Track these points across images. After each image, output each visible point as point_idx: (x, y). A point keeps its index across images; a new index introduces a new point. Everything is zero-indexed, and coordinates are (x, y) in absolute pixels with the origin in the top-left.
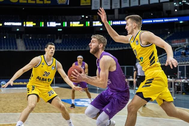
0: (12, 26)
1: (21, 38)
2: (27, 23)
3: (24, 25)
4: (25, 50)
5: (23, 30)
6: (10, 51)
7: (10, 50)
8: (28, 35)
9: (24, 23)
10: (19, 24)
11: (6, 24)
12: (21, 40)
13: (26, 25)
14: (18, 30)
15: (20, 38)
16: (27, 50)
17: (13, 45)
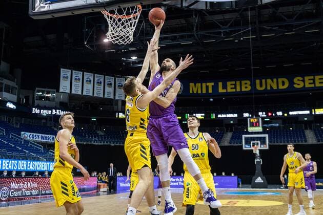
0: (298, 115)
1: (311, 129)
2: (316, 110)
3: (313, 113)
4: (316, 143)
5: (312, 119)
6: (299, 145)
7: (298, 143)
8: (319, 124)
9: (313, 110)
10: (308, 112)
11: (291, 113)
12: (310, 131)
13: (315, 112)
14: (306, 119)
15: (309, 128)
16: (319, 143)
17: (301, 137)
